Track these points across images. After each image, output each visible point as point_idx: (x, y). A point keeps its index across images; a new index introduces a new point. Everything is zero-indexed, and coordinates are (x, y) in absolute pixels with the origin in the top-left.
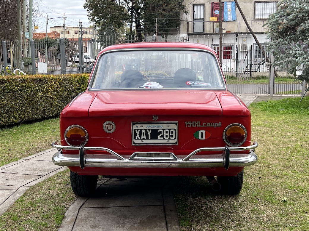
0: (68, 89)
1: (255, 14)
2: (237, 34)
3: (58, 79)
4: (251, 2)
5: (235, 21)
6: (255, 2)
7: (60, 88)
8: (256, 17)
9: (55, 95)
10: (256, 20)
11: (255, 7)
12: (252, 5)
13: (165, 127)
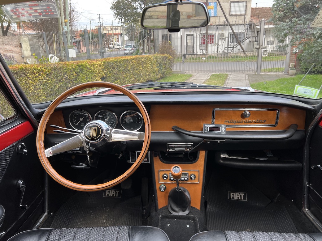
0: (62, 80)
1: (230, 11)
2: (217, 26)
3: (44, 70)
4: (228, 2)
5: (216, 16)
6: (231, 2)
7: (48, 80)
8: (231, 14)
9: (41, 90)
10: (231, 15)
11: (230, 6)
12: (228, 4)
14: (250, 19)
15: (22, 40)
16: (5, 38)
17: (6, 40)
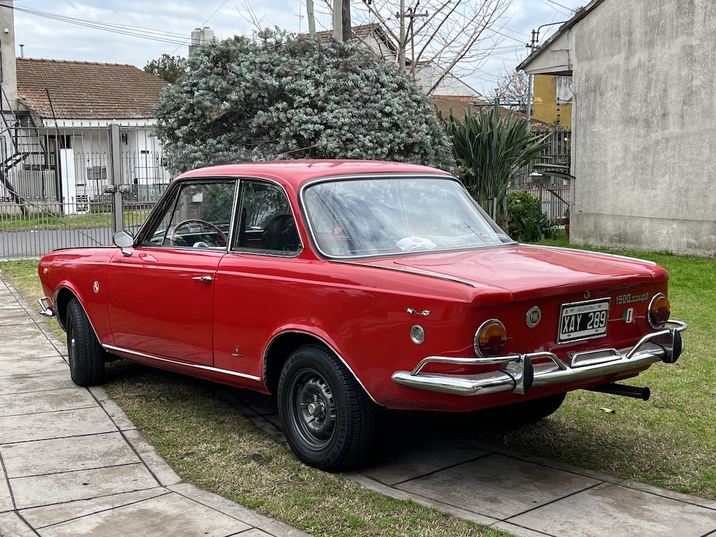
13: (596, 308)
14: (18, 97)
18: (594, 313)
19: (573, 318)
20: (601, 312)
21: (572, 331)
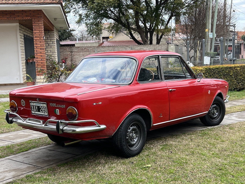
13: (42, 105)
15: (169, 48)
16: (156, 46)
17: (157, 48)
18: (42, 107)
19: (34, 107)
20: (44, 107)
21: (35, 111)
